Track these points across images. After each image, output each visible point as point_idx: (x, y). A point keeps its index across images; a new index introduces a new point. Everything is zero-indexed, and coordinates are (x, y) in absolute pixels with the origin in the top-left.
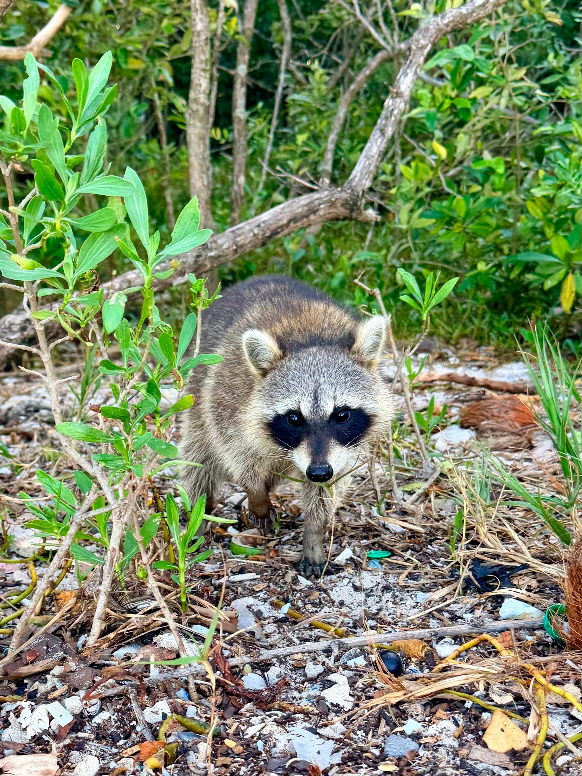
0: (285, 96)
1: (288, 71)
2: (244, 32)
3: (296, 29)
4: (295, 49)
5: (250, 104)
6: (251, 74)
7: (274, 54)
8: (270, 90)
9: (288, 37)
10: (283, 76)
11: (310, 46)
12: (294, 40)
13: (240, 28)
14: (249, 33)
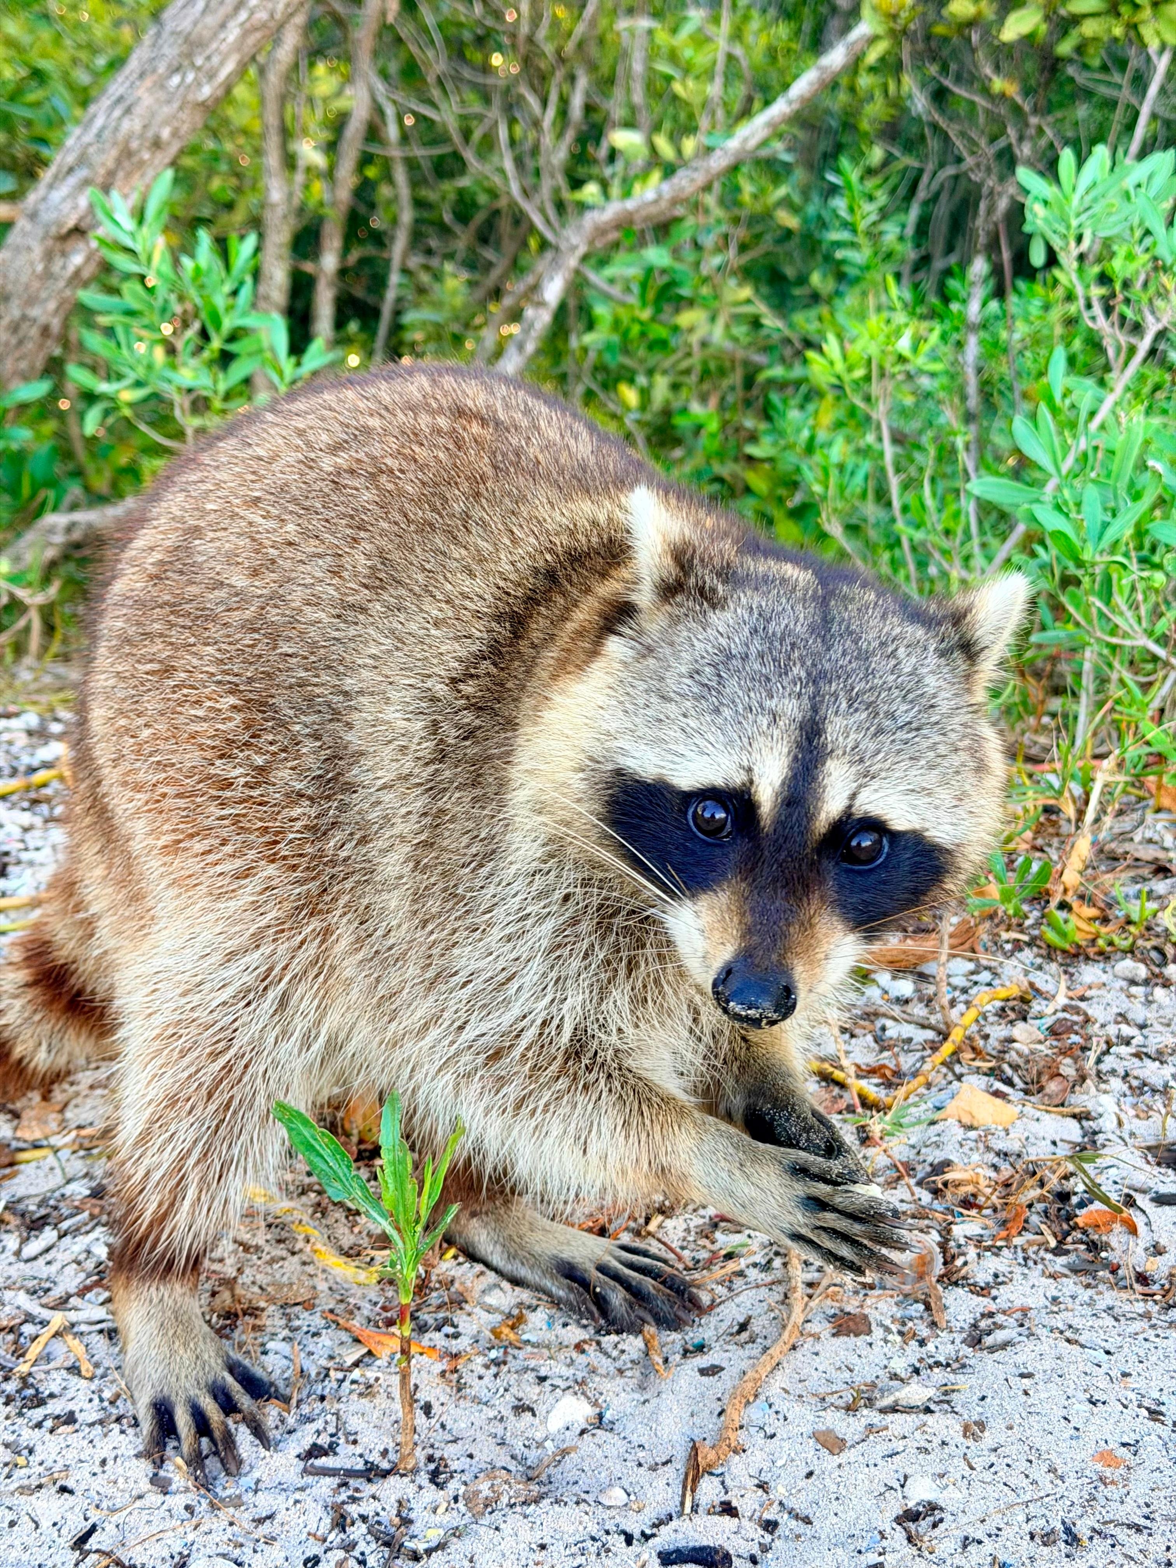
0: (397, 313)
1: (405, 271)
2: (334, 204)
3: (419, 203)
4: (417, 237)
5: (340, 323)
6: (342, 272)
7: (380, 239)
8: (371, 300)
9: (407, 216)
10: (395, 278)
11: (444, 230)
12: (417, 221)
13: (326, 197)
14: (343, 208)
